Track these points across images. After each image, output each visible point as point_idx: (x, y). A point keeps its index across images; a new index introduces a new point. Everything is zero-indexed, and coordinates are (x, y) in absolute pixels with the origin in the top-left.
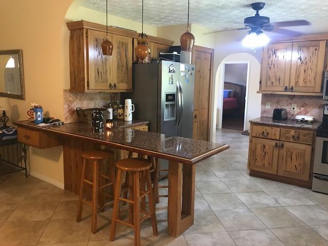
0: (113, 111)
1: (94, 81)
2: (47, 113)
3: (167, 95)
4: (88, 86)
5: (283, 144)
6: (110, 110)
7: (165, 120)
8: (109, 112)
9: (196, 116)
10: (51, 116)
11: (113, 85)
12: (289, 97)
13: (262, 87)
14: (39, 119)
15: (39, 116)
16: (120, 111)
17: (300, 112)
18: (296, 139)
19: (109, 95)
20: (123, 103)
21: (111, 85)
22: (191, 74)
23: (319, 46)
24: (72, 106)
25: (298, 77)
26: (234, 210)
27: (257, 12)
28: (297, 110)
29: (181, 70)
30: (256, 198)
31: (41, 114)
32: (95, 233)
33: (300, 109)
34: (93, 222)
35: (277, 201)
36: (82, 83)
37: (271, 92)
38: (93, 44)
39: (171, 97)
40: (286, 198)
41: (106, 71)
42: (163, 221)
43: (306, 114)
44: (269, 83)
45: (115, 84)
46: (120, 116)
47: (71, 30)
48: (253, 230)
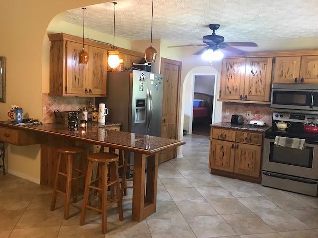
0: (88, 113)
1: (71, 86)
2: (27, 115)
3: (138, 101)
4: (66, 90)
5: (238, 145)
6: (86, 113)
7: (135, 123)
8: (84, 115)
9: (165, 121)
10: (30, 117)
11: (88, 90)
12: (245, 105)
13: (222, 96)
14: (19, 119)
15: (20, 117)
16: (95, 114)
17: (254, 118)
18: (249, 141)
19: (84, 99)
20: (98, 107)
21: (86, 90)
22: (160, 83)
23: (267, 62)
24: (50, 108)
25: (251, 87)
26: (193, 201)
27: (214, 32)
28: (251, 116)
29: (151, 79)
30: (213, 192)
31: (21, 115)
32: (67, 219)
33: (254, 115)
34: (65, 211)
35: (230, 194)
36: (60, 88)
37: (229, 101)
38: (71, 55)
39: (141, 103)
40: (239, 191)
41: (83, 78)
42: (129, 210)
43: (259, 120)
44: (227, 92)
45: (90, 89)
46: (94, 118)
47: (52, 41)
48: (206, 215)
